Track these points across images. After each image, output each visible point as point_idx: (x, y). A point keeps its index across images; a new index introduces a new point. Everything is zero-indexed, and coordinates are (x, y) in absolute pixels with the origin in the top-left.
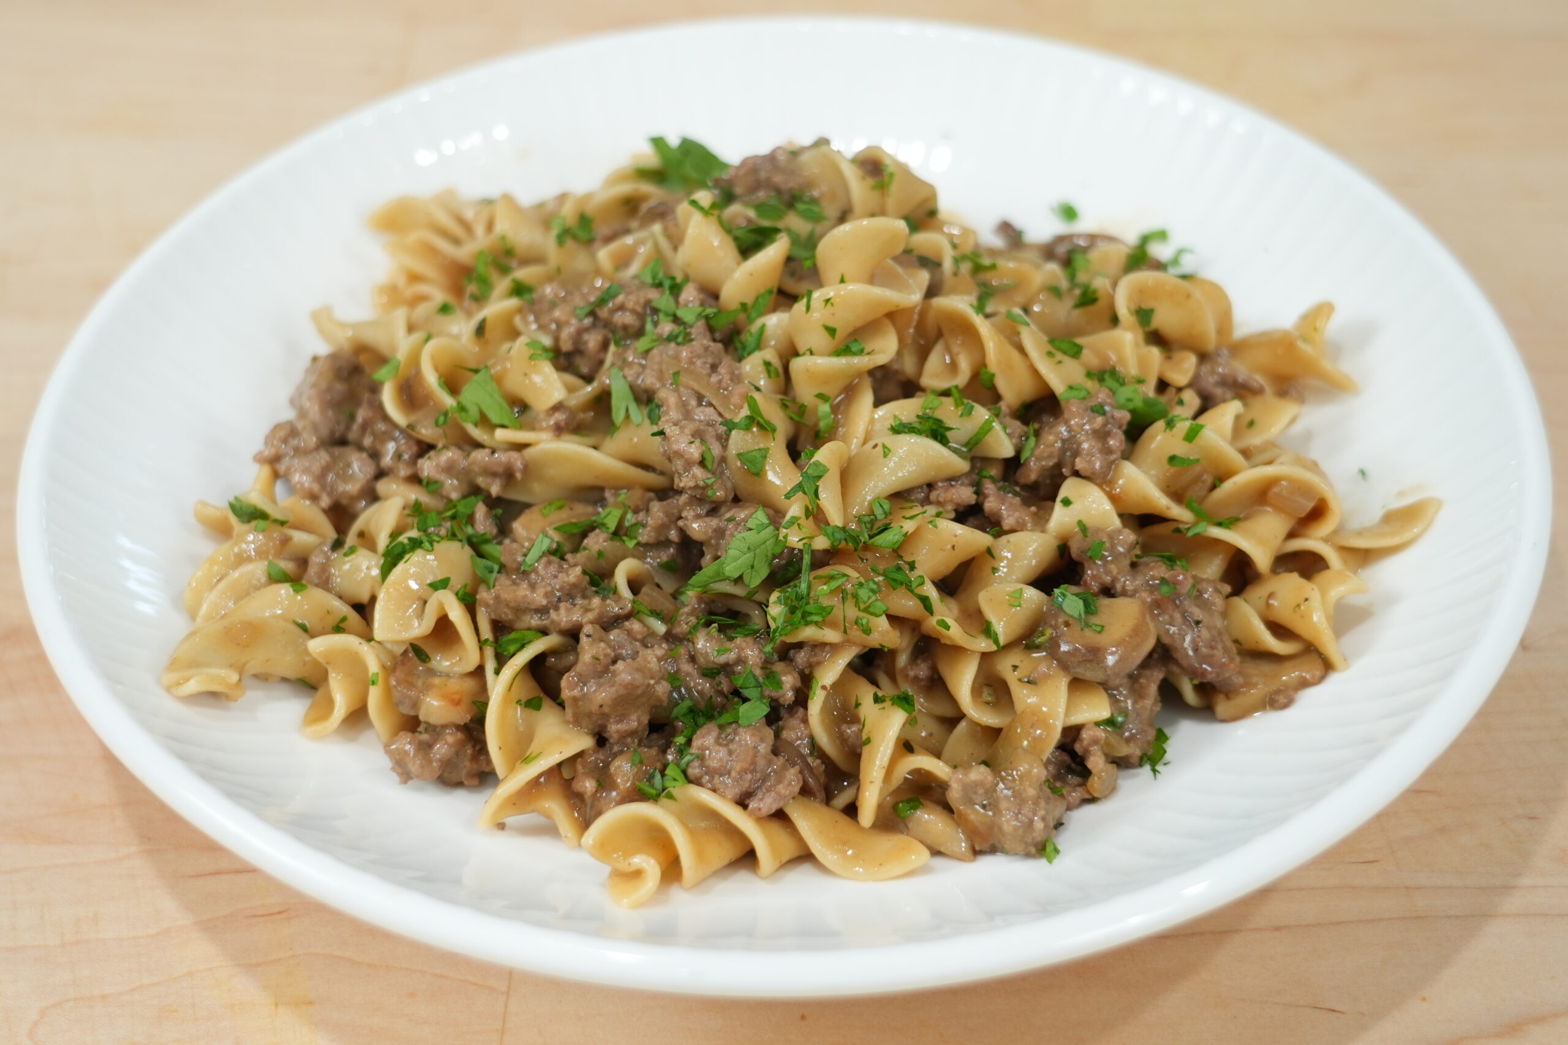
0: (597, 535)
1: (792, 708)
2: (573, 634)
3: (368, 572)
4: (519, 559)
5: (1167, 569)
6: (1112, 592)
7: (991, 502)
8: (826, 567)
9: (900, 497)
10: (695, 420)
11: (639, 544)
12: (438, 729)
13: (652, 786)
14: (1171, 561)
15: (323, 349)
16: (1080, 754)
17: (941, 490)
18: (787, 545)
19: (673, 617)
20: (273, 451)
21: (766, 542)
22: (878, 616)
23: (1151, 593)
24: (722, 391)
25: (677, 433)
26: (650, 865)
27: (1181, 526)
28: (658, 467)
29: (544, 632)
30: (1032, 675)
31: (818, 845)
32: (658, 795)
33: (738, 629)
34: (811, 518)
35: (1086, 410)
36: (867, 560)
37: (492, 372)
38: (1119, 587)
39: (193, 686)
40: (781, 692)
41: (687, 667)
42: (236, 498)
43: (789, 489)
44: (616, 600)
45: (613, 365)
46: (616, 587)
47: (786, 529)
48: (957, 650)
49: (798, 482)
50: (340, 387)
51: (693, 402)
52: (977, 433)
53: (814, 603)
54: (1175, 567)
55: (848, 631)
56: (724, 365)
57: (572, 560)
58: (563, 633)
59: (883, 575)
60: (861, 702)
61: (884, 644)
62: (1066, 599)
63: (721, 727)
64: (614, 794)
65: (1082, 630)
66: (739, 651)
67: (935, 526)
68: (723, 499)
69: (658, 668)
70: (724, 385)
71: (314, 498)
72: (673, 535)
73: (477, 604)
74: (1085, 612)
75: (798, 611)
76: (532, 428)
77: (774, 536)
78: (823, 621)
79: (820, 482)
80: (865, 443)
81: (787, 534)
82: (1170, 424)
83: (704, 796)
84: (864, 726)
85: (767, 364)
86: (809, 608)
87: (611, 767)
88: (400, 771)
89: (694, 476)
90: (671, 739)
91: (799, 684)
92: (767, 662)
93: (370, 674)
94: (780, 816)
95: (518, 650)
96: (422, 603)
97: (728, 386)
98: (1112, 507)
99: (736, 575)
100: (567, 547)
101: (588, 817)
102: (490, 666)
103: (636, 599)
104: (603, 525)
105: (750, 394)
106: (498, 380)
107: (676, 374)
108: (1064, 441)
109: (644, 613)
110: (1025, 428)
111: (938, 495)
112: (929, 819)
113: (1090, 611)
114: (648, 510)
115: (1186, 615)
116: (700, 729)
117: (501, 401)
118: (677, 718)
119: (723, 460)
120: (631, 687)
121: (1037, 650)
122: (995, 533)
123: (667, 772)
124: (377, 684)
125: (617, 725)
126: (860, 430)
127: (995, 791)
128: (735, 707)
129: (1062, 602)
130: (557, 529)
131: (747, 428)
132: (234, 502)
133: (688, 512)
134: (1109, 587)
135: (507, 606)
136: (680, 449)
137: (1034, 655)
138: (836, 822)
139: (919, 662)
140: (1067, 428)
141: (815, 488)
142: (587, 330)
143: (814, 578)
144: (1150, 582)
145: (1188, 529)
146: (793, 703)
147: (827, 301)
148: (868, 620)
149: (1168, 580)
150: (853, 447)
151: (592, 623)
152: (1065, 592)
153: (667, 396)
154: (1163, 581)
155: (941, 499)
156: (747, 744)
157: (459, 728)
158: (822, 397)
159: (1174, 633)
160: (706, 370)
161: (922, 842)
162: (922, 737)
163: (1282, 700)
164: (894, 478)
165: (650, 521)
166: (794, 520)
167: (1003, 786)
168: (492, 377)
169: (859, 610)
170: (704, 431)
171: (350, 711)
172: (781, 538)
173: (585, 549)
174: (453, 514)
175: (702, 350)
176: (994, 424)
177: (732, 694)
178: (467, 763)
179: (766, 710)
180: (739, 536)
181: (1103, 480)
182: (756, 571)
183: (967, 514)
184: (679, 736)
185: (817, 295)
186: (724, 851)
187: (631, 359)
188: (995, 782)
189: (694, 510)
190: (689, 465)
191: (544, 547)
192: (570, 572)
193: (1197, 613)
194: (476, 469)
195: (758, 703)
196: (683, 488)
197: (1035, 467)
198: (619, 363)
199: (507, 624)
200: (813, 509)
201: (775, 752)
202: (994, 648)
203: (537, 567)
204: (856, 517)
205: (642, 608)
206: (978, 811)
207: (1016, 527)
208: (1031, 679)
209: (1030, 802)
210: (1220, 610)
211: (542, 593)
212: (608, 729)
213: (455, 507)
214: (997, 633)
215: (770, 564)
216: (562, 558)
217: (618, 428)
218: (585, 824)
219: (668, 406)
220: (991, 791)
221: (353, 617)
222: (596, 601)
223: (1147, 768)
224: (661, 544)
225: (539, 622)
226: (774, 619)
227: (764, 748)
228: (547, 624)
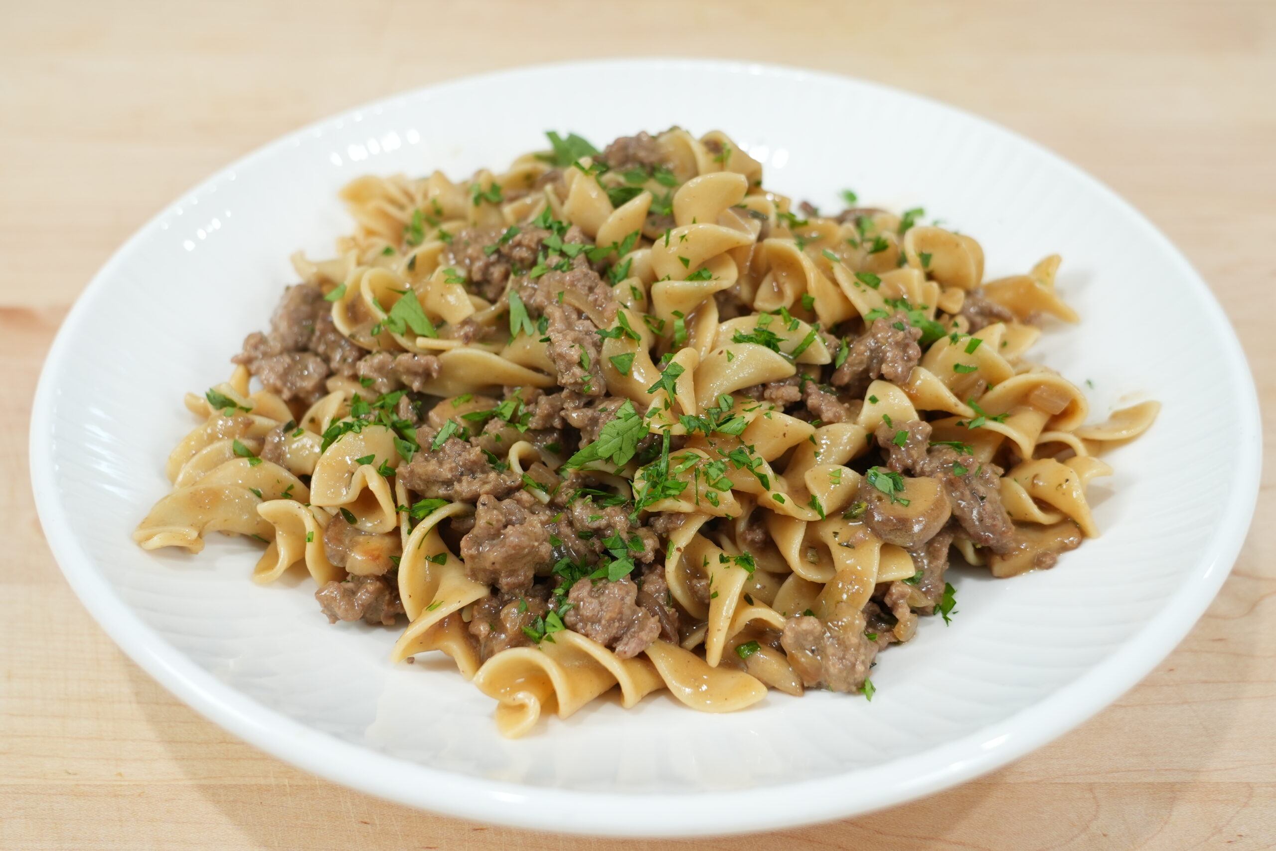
0: (496, 422)
1: (651, 566)
2: (472, 502)
3: (311, 449)
4: (430, 441)
5: (957, 454)
6: (912, 473)
7: (813, 399)
8: (681, 450)
9: (740, 394)
10: (575, 330)
11: (529, 430)
12: (361, 579)
13: (536, 630)
14: (959, 448)
15: (295, 280)
16: (889, 606)
17: (773, 389)
18: (650, 431)
19: (555, 489)
20: (246, 354)
21: (632, 428)
22: (724, 491)
23: (946, 474)
24: (597, 308)
25: (561, 339)
26: (532, 701)
27: (964, 421)
28: (546, 370)
29: (449, 500)
30: (851, 541)
31: (674, 682)
32: (541, 638)
33: (608, 500)
34: (669, 409)
35: (890, 327)
36: (715, 444)
37: (417, 293)
38: (918, 468)
39: (157, 541)
40: (643, 553)
41: (565, 530)
42: (211, 390)
43: (651, 386)
44: (509, 474)
45: (512, 289)
46: (509, 464)
47: (649, 418)
48: (788, 519)
49: (659, 380)
50: (305, 309)
51: (574, 316)
52: (802, 344)
53: (672, 479)
54: (963, 453)
55: (700, 503)
56: (600, 287)
57: (475, 442)
58: (465, 501)
59: (729, 456)
60: (709, 561)
61: (729, 514)
62: (878, 478)
63: (593, 582)
64: (503, 636)
65: (892, 503)
66: (609, 518)
67: (770, 418)
68: (597, 394)
69: (542, 533)
70: (599, 303)
71: (277, 391)
72: (557, 423)
73: (397, 476)
74: (894, 489)
75: (660, 486)
76: (447, 337)
77: (639, 423)
78: (680, 494)
79: (677, 380)
80: (712, 350)
81: (650, 422)
82: (954, 339)
83: (578, 640)
84: (711, 582)
85: (634, 289)
86: (668, 484)
87: (501, 613)
88: (329, 613)
89: (574, 375)
90: (552, 591)
91: (658, 546)
92: (632, 527)
93: (307, 533)
94: (642, 657)
95: (427, 515)
96: (350, 474)
97: (603, 303)
98: (911, 404)
99: (607, 456)
100: (471, 432)
101: (482, 654)
102: (404, 528)
103: (526, 474)
104: (501, 414)
105: (620, 310)
106: (422, 301)
107: (561, 294)
108: (872, 351)
109: (531, 485)
110: (838, 341)
111: (771, 393)
112: (765, 659)
113: (898, 488)
114: (537, 403)
115: (973, 491)
116: (576, 583)
117: (423, 316)
118: (557, 572)
119: (598, 362)
120: (519, 548)
121: (855, 520)
122: (816, 424)
123: (548, 619)
124: (312, 541)
125: (507, 579)
126: (708, 340)
127: (823, 638)
128: (605, 564)
129: (875, 481)
130: (463, 417)
131: (617, 337)
132: (210, 393)
133: (569, 404)
134: (910, 468)
135: (420, 478)
136: (563, 353)
137: (850, 524)
138: (689, 662)
139: (755, 527)
140: (874, 340)
141: (673, 384)
142: (493, 264)
143: (672, 459)
144: (945, 466)
145: (970, 423)
146: (653, 561)
147: (683, 237)
148: (717, 494)
149: (961, 463)
150: (702, 353)
151: (487, 493)
152: (877, 473)
153: (554, 312)
154: (956, 464)
155: (773, 396)
156: (615, 597)
157: (378, 578)
158: (677, 314)
159: (964, 507)
160: (585, 291)
161: (759, 679)
162: (757, 589)
163: (1048, 561)
164: (736, 378)
165: (538, 411)
166: (655, 411)
167: (829, 635)
168: (416, 297)
169: (709, 485)
170: (583, 339)
171: (292, 562)
172: (645, 425)
173: (486, 433)
174: (381, 404)
175: (582, 276)
176: (815, 337)
177: (602, 553)
178: (385, 607)
179: (632, 568)
180: (610, 423)
181: (903, 382)
182: (623, 452)
183: (795, 408)
184: (558, 588)
185: (674, 233)
186: (595, 686)
187: (525, 284)
188: (823, 630)
189: (574, 403)
190: (569, 365)
191: (451, 431)
192: (471, 451)
193: (982, 490)
194: (401, 369)
195: (625, 562)
196: (565, 384)
197: (848, 371)
198: (517, 287)
199: (420, 494)
200: (671, 402)
201: (638, 603)
202: (819, 518)
203: (445, 447)
204: (706, 410)
205: (530, 482)
206: (807, 655)
207: (833, 420)
208: (850, 543)
209: (852, 649)
210: (998, 488)
211: (448, 469)
212: (500, 582)
213: (384, 399)
214: (822, 505)
215: (635, 447)
216: (467, 441)
217: (515, 338)
218: (480, 661)
219: (554, 319)
220: (819, 639)
221: (299, 485)
222: (493, 475)
223: (940, 615)
224: (547, 430)
225: (445, 492)
226: (638, 492)
227: (630, 600)
228: (452, 494)
